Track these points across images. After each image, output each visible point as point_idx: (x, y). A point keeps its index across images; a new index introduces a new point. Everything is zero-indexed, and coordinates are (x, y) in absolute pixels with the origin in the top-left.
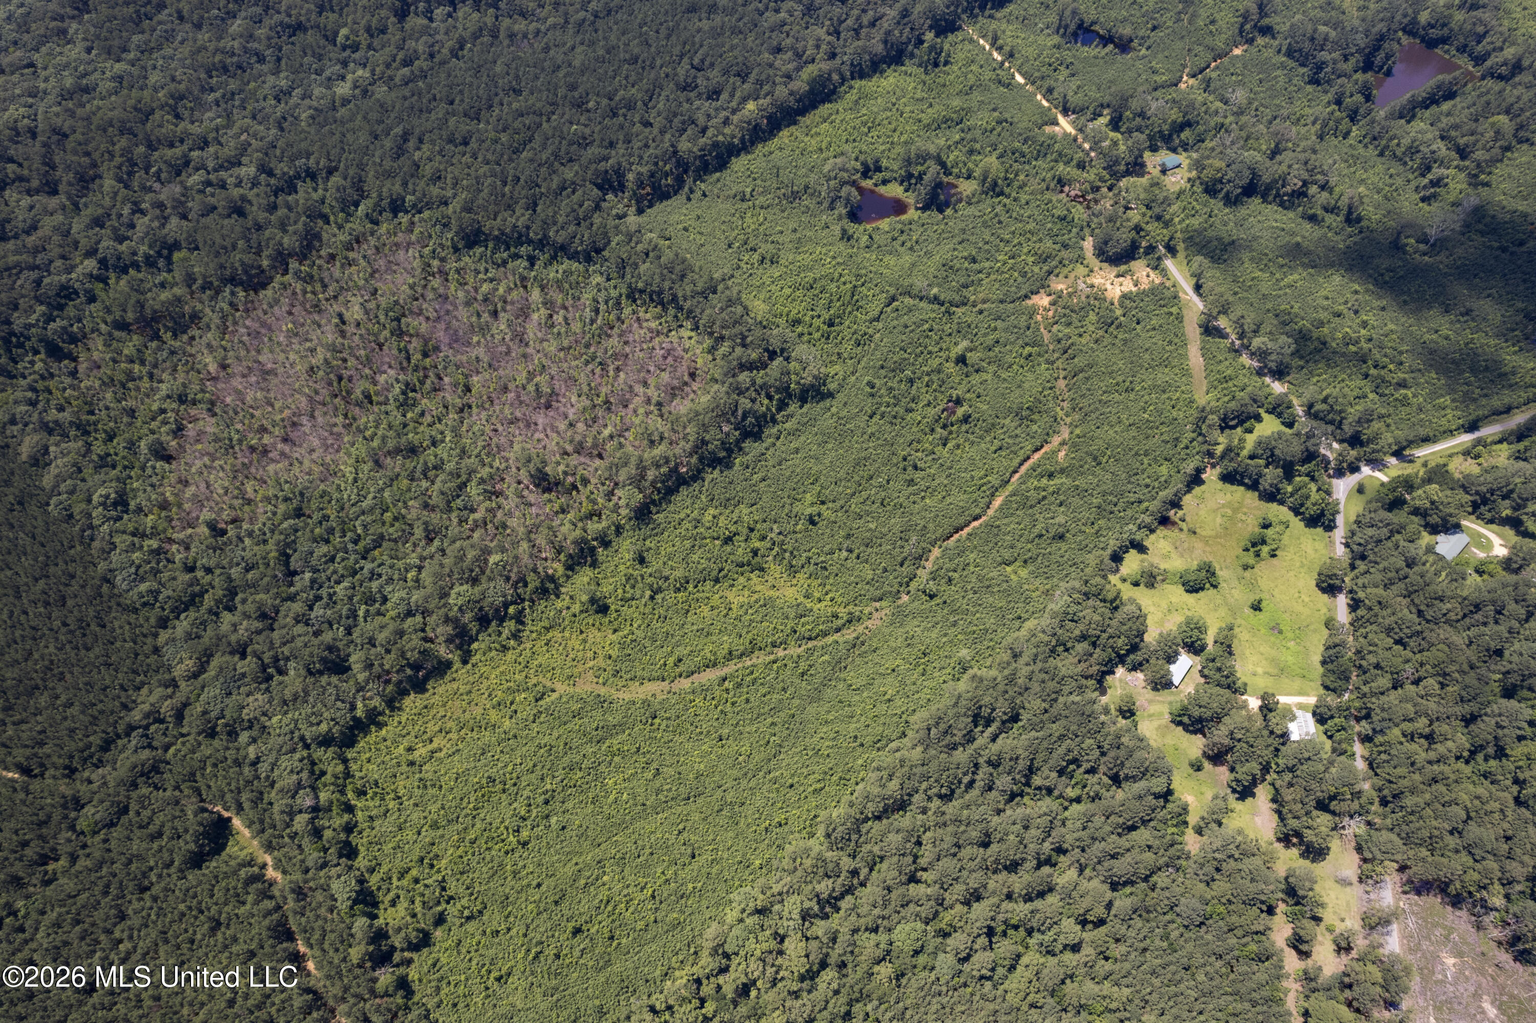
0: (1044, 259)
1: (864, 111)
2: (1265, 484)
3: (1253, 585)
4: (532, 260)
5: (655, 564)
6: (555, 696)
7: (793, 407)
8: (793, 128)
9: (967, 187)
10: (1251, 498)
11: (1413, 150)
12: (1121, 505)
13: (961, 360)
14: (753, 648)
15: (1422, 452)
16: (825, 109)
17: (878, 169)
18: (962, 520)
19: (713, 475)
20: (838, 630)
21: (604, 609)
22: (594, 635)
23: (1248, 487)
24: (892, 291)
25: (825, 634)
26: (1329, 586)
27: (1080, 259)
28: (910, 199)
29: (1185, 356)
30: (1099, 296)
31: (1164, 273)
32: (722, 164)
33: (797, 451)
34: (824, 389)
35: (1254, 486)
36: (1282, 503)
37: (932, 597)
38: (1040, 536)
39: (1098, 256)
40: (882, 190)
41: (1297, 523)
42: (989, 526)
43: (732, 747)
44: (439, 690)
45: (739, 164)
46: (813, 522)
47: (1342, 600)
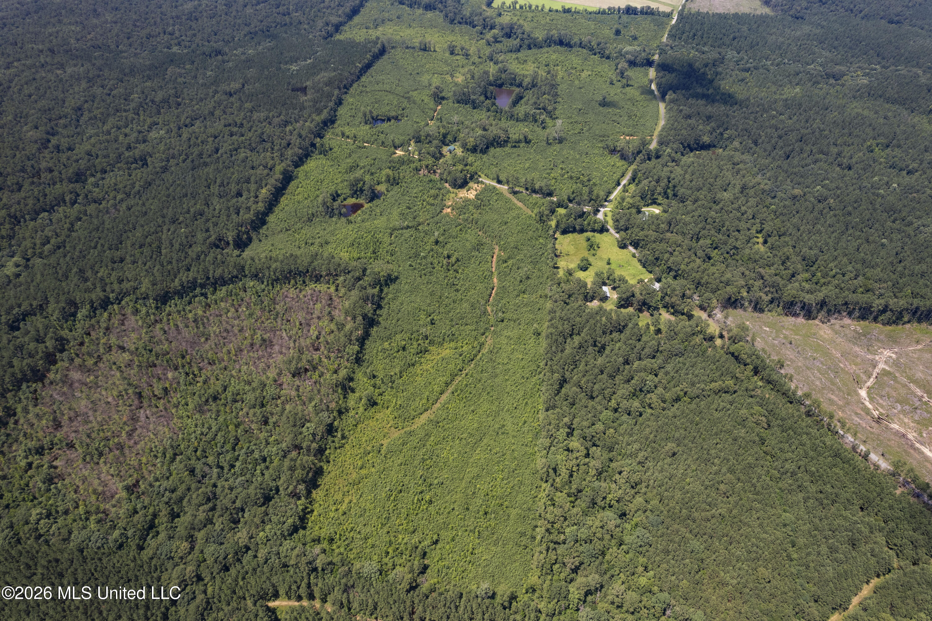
0: (436, 197)
1: (312, 178)
2: (577, 227)
3: (601, 259)
4: (205, 295)
5: (381, 375)
6: (384, 447)
7: (386, 290)
8: (285, 196)
9: (382, 188)
10: (576, 235)
11: (527, 115)
12: (539, 257)
13: (437, 242)
14: (453, 376)
15: (612, 197)
16: (293, 184)
17: (338, 195)
18: (488, 292)
19: (374, 331)
20: (479, 352)
21: (375, 404)
22: (379, 416)
23: (572, 232)
24: (389, 231)
25: (476, 356)
26: (623, 246)
27: (449, 192)
28: (361, 201)
29: (514, 204)
30: (467, 200)
31: (482, 182)
32: (264, 222)
33: (402, 304)
34: (393, 277)
35: (574, 231)
36: (587, 231)
37: (502, 321)
38: (521, 281)
39: (454, 188)
40: (345, 203)
41: (597, 235)
42: (499, 288)
43: (480, 411)
44: (325, 481)
45: (271, 218)
46: (432, 324)
47: (631, 248)
